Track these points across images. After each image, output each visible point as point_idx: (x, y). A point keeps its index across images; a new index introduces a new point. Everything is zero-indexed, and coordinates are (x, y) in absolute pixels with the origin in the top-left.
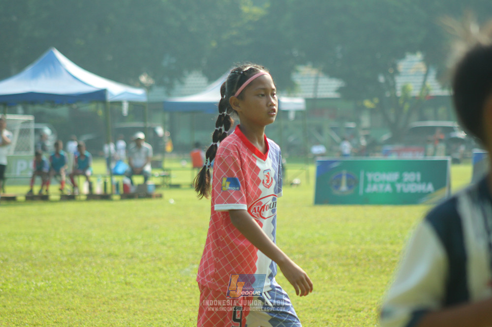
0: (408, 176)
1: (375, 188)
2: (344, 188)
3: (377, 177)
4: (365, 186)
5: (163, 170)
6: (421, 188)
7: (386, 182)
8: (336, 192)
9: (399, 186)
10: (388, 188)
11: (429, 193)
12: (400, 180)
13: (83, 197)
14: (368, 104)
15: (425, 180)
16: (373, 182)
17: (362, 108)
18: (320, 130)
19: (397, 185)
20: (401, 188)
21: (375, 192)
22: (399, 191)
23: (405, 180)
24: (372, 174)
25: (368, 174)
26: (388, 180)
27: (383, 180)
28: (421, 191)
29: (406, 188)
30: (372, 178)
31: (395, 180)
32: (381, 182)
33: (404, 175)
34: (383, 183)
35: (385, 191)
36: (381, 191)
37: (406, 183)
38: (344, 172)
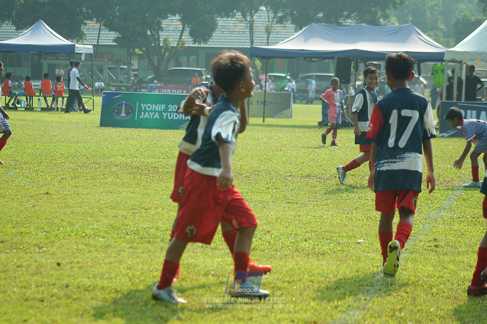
0: (172, 107)
1: (147, 115)
2: (123, 114)
3: (149, 107)
4: (140, 114)
6: (181, 116)
7: (155, 111)
8: (118, 117)
9: (165, 115)
10: (157, 116)
12: (166, 110)
14: (137, 50)
16: (145, 111)
17: (132, 55)
18: (101, 70)
19: (163, 113)
20: (167, 116)
21: (147, 118)
22: (165, 118)
23: (170, 110)
24: (145, 105)
25: (142, 105)
26: (157, 110)
27: (153, 109)
28: (182, 118)
29: (170, 116)
30: (145, 107)
31: (162, 110)
32: (151, 111)
33: (169, 107)
34: (153, 111)
35: (154, 118)
36: (151, 117)
37: (170, 112)
38: (124, 102)
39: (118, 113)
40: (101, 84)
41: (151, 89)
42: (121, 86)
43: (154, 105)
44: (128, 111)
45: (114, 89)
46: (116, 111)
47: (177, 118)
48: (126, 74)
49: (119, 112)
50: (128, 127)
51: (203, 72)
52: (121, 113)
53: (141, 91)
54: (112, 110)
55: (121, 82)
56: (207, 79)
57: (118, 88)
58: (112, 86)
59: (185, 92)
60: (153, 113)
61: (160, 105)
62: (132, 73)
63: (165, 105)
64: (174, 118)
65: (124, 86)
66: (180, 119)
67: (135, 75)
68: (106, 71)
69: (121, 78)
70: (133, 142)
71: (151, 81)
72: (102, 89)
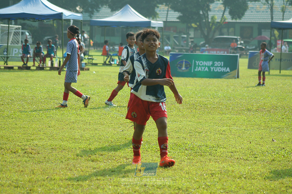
0: (217, 63)
1: (200, 69)
2: (184, 68)
3: (201, 63)
4: (195, 68)
5: (89, 55)
6: (223, 69)
7: (205, 66)
8: (180, 70)
9: (212, 68)
10: (207, 69)
11: (228, 72)
12: (213, 65)
13: (49, 69)
14: (193, 25)
15: (225, 66)
16: (199, 66)
17: (190, 27)
18: (169, 38)
19: (211, 68)
20: (213, 69)
21: (200, 71)
22: (212, 70)
23: (216, 65)
24: (198, 62)
25: (196, 62)
26: (207, 65)
27: (204, 65)
28: (224, 71)
29: (216, 69)
30: (198, 64)
31: (210, 65)
32: (203, 66)
33: (215, 63)
34: (204, 66)
35: (205, 70)
36: (203, 70)
37: (216, 67)
38: (184, 60)
39: (180, 68)
40: (169, 48)
41: (203, 51)
42: (181, 49)
43: (205, 62)
44: (187, 65)
45: (177, 51)
46: (179, 66)
47: (220, 71)
48: (185, 41)
49: (181, 66)
50: (187, 77)
51: (238, 39)
52: (182, 67)
53: (196, 53)
54: (176, 65)
55: (182, 46)
56: (241, 44)
57: (180, 50)
58: (177, 49)
59: (226, 52)
60: (204, 67)
61: (209, 62)
62: (190, 40)
63: (212, 62)
64: (219, 71)
65: (184, 49)
66: (223, 71)
67: (192, 42)
68: (172, 39)
69: (182, 43)
70: (190, 87)
71: (203, 45)
72: (169, 51)
